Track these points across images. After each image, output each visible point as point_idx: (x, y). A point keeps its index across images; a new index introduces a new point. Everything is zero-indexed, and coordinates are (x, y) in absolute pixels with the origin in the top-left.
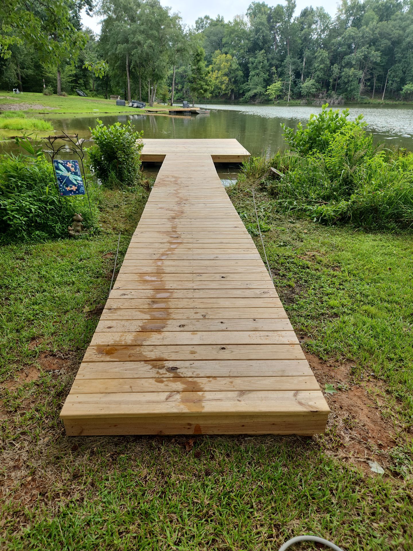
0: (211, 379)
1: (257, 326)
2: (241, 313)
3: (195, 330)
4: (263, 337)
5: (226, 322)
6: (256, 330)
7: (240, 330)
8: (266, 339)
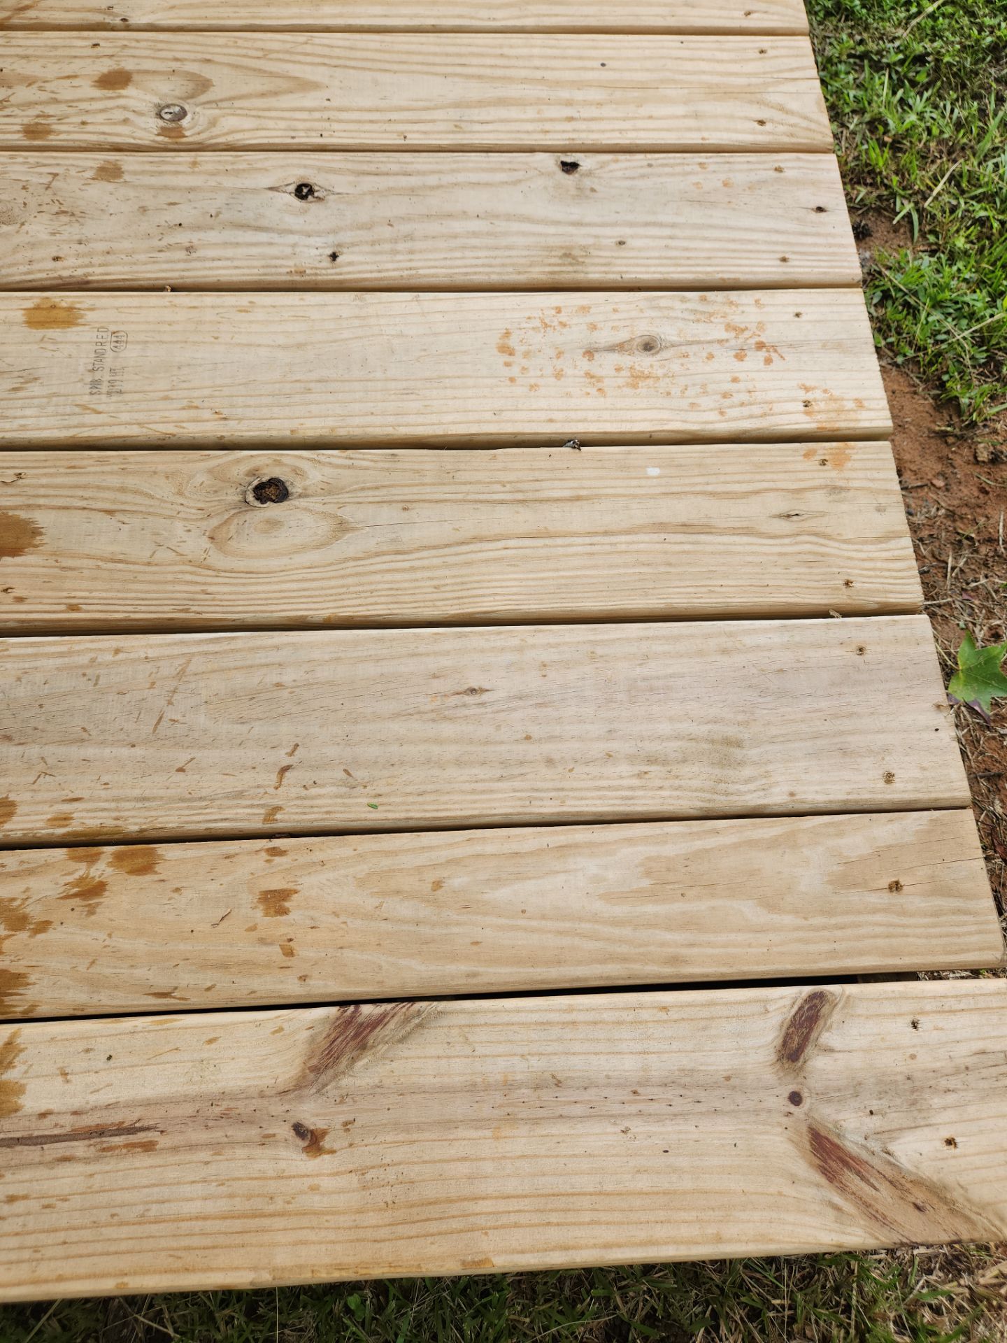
0: (103, 866)
1: (580, 237)
2: (475, 91)
3: (71, 268)
4: (607, 362)
5: (340, 183)
6: (568, 274)
7: (440, 274)
8: (637, 378)
